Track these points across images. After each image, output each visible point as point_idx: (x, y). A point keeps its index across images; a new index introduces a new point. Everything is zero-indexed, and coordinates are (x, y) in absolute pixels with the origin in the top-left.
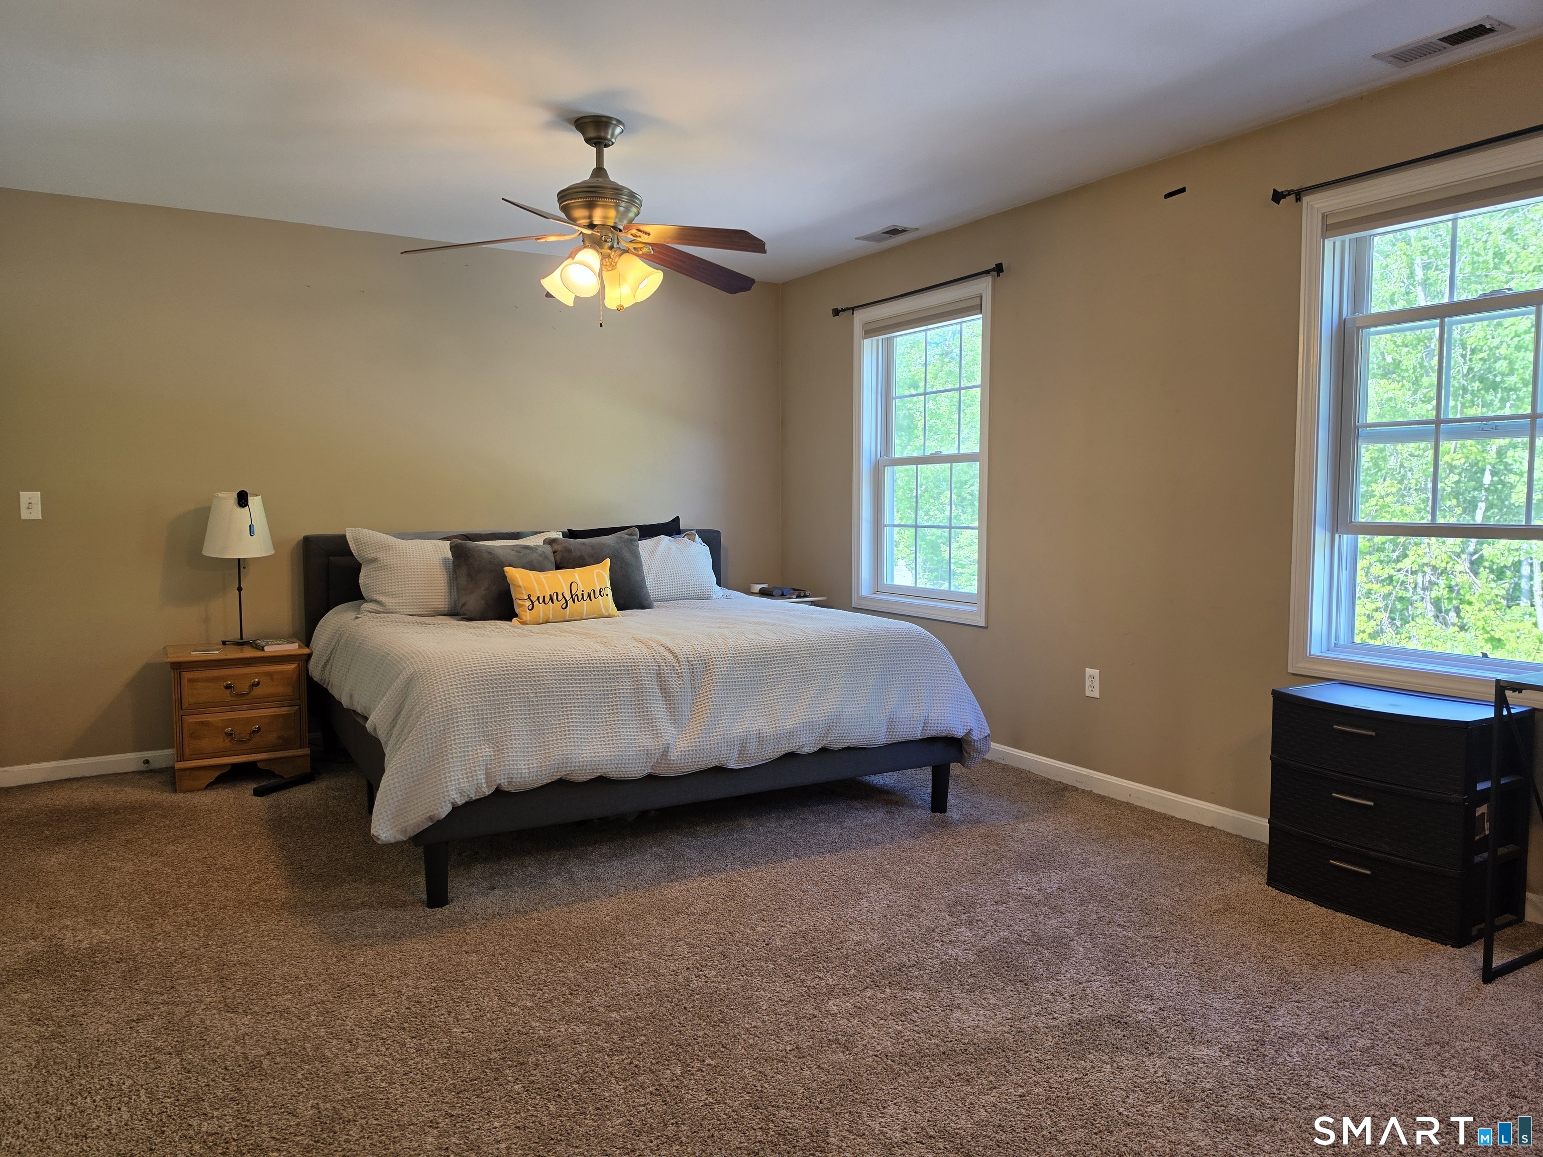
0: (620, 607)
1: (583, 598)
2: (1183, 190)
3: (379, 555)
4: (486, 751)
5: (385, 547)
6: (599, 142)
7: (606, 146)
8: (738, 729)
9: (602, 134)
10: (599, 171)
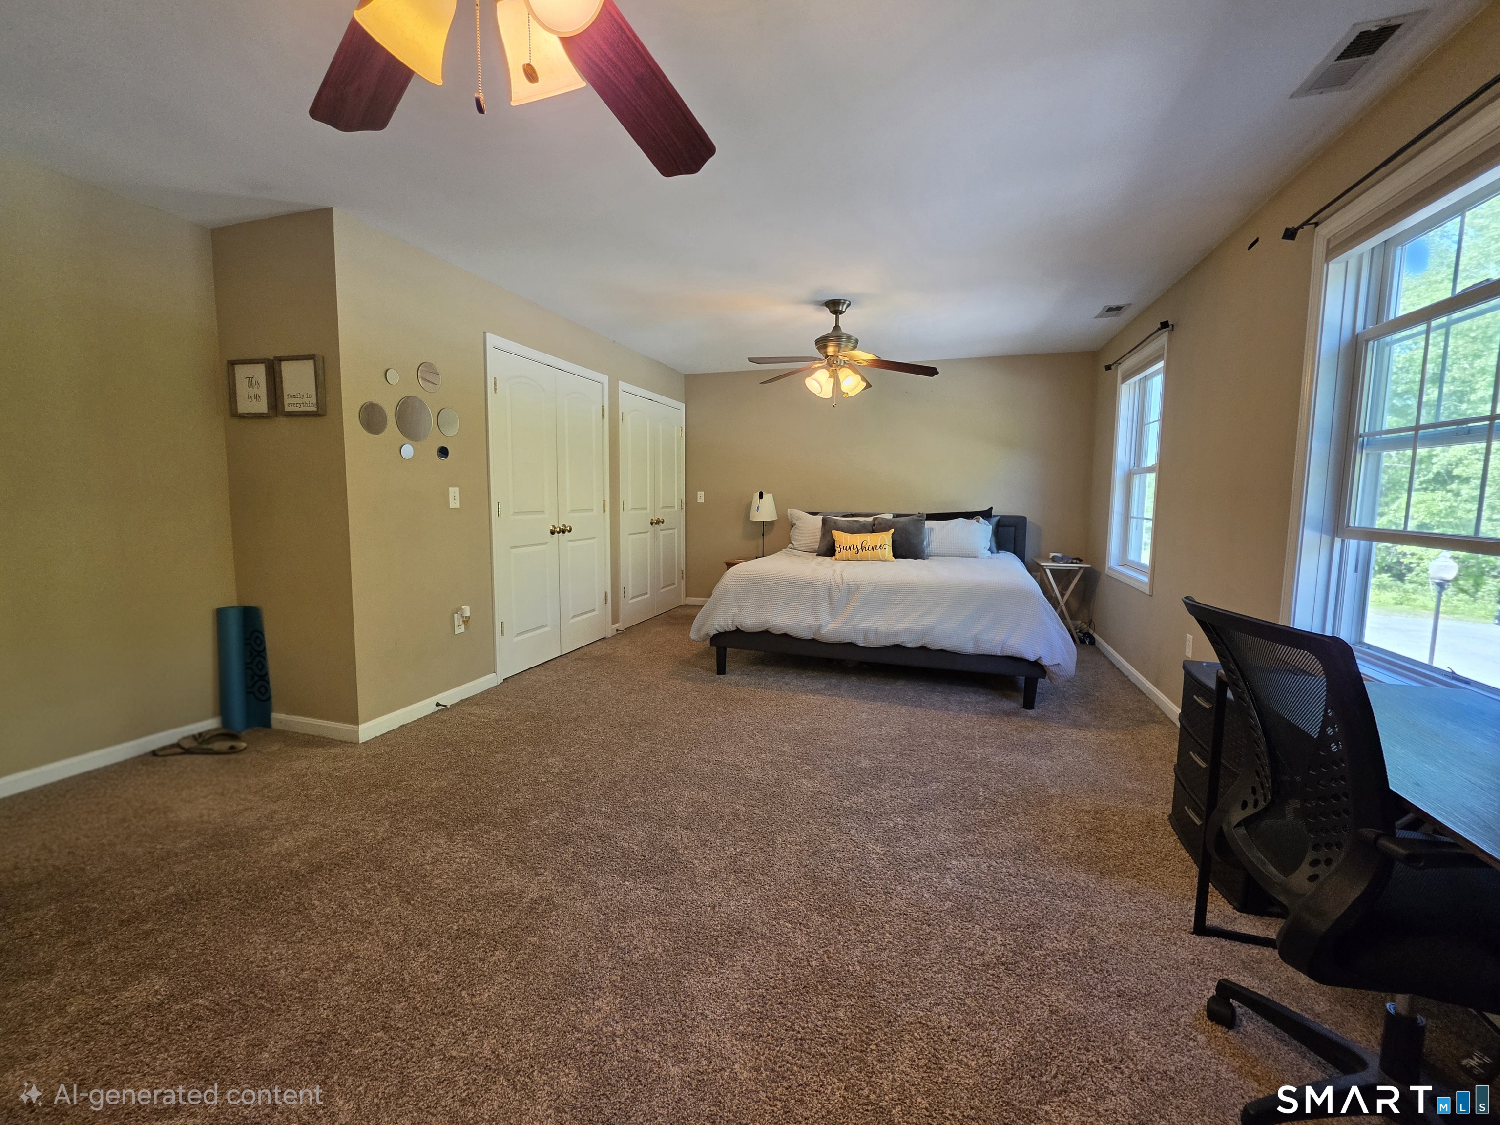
0: (896, 555)
1: (869, 549)
2: (1257, 241)
3: (797, 522)
4: (735, 610)
5: (799, 518)
6: (837, 312)
7: (841, 314)
8: (864, 625)
9: (837, 308)
10: (837, 327)
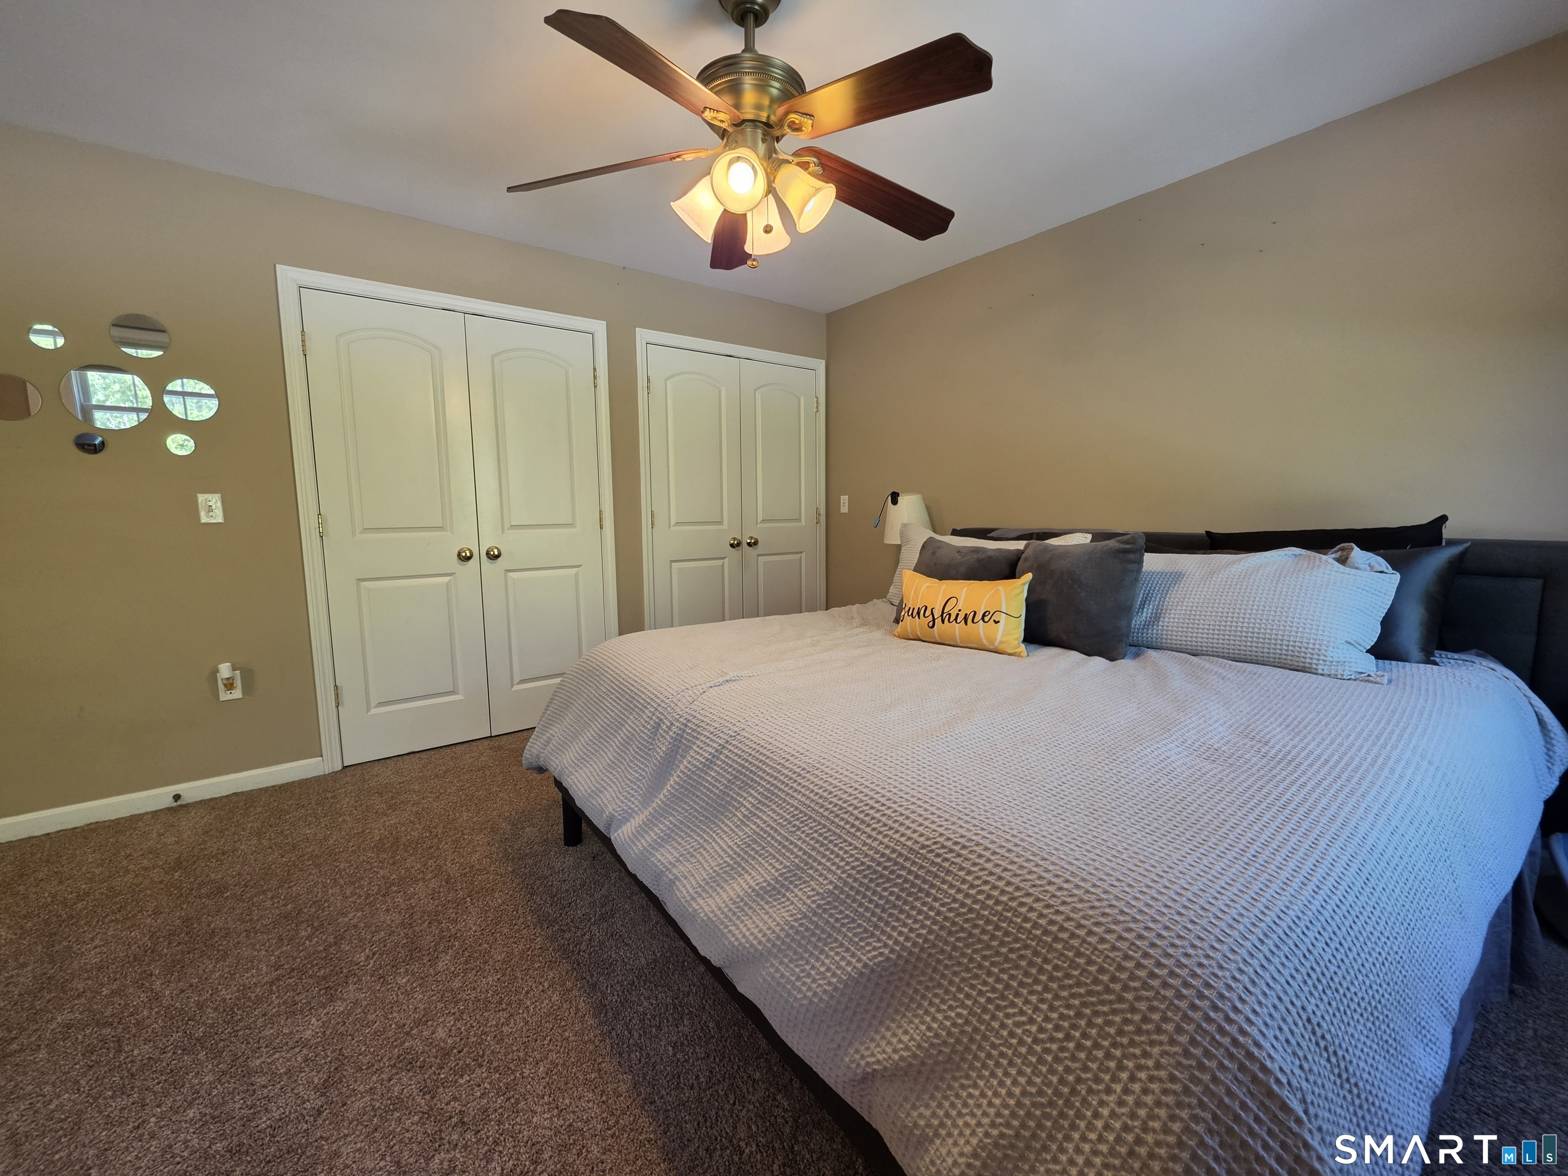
1: (956, 619)
